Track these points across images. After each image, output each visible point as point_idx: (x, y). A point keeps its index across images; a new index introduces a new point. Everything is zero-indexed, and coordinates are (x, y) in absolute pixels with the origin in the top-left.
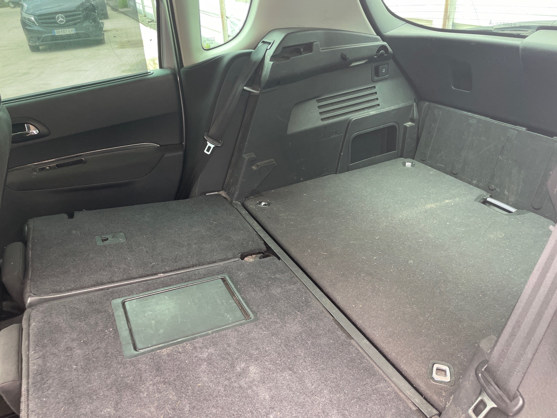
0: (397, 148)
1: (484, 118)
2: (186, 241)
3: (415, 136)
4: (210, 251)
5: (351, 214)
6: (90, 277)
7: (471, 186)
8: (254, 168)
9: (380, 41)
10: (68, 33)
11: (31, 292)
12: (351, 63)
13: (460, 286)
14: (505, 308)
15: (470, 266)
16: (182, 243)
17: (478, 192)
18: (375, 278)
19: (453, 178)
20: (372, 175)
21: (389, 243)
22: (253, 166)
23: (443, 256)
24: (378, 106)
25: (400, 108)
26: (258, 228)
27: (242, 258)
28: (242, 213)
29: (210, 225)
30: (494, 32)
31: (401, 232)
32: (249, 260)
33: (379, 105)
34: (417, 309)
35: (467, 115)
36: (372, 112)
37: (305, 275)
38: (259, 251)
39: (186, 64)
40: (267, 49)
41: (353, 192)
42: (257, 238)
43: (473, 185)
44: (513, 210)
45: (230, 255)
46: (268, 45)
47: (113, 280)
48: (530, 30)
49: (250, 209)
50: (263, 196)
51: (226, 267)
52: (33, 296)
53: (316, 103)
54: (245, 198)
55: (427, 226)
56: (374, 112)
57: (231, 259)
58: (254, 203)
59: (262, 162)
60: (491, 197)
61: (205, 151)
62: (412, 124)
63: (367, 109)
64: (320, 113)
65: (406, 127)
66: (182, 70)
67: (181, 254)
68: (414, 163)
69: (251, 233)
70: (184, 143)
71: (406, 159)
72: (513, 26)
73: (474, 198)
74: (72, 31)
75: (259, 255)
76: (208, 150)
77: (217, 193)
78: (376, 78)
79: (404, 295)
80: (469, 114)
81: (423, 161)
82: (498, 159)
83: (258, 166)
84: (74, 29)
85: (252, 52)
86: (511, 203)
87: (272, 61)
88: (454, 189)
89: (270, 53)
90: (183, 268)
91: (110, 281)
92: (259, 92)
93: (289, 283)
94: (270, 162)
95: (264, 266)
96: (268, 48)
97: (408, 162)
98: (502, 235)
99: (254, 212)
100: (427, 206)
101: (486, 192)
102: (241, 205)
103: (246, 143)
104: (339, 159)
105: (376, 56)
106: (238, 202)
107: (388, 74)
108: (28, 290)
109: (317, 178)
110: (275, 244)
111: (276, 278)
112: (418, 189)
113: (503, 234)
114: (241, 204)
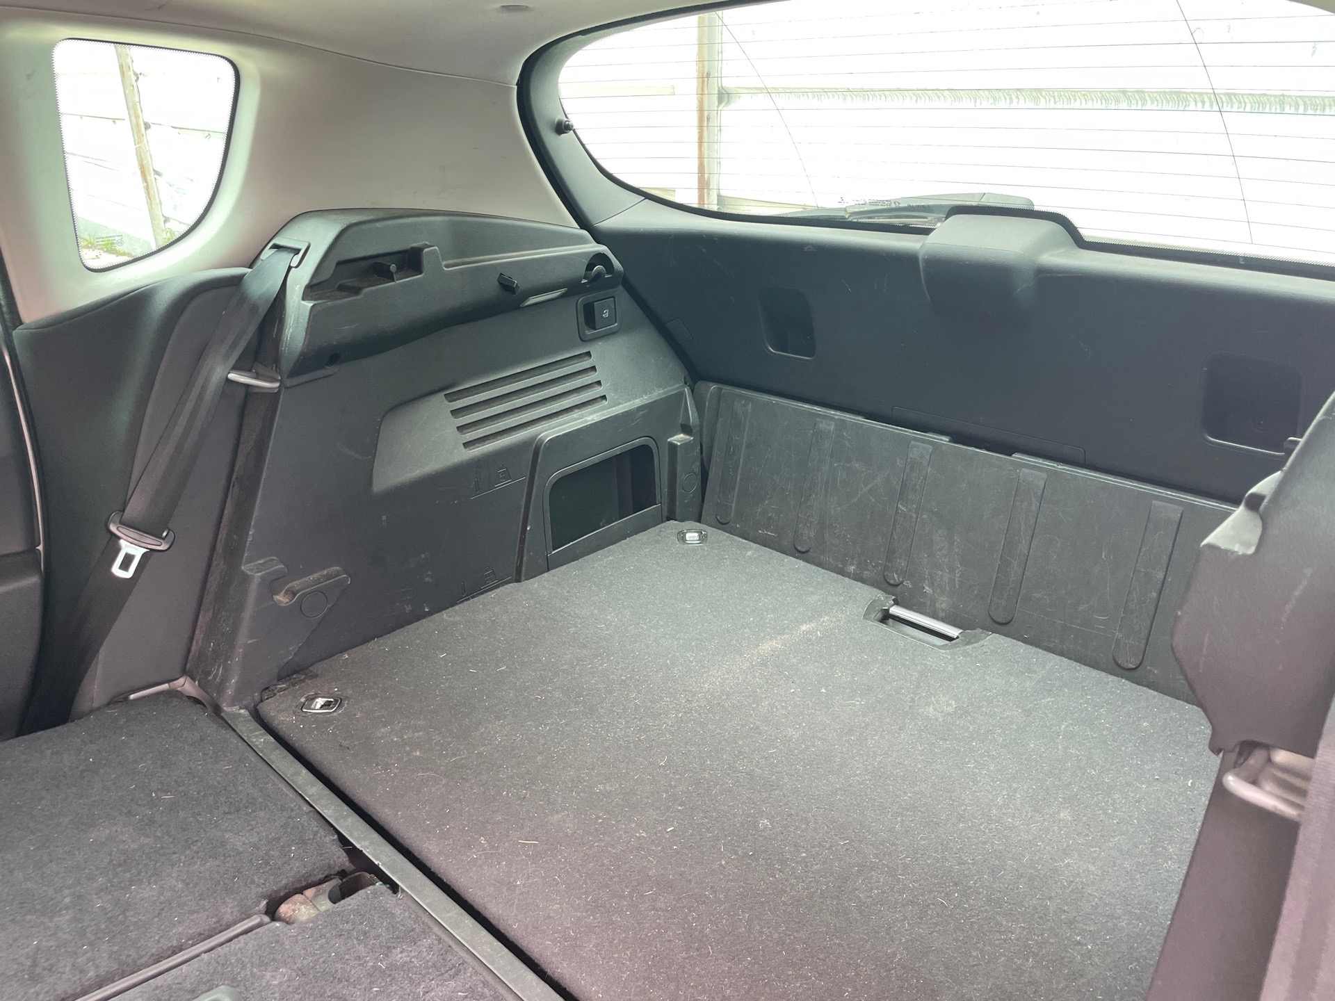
0: (658, 497)
1: (851, 418)
2: (69, 887)
3: (696, 467)
4: (157, 912)
5: (579, 697)
7: (847, 580)
8: (280, 601)
9: (589, 243)
12: (526, 298)
13: (903, 875)
14: (1024, 923)
15: (908, 810)
16: (52, 899)
17: (867, 594)
18: (685, 898)
19: (802, 563)
20: (612, 575)
21: (696, 773)
22: (277, 594)
23: (837, 790)
24: (604, 401)
25: (655, 401)
26: (314, 790)
27: (272, 912)
28: (256, 746)
29: (151, 809)
30: (850, 220)
31: (718, 734)
32: (294, 910)
33: (604, 397)
34: (815, 977)
35: (811, 412)
36: (591, 417)
37: (484, 932)
38: (326, 873)
39: (31, 315)
40: (290, 268)
41: (572, 630)
42: (314, 824)
43: (849, 577)
44: (953, 632)
45: (228, 910)
46: (292, 255)
48: (932, 215)
49: (279, 727)
50: (314, 676)
51: (218, 963)
53: (446, 402)
54: (262, 692)
55: (776, 704)
56: (595, 416)
57: (235, 923)
58: (290, 706)
59: (307, 579)
60: (896, 603)
61: (116, 570)
62: (687, 437)
63: (578, 410)
64: (458, 428)
65: (673, 447)
66: (17, 335)
67: (51, 944)
68: (703, 533)
69: (293, 813)
70: (40, 548)
71: (683, 524)
72: (893, 206)
73: (863, 611)
75: (327, 886)
76: (125, 565)
77: (165, 686)
78: (589, 332)
79: (771, 937)
80: (816, 408)
81: (722, 525)
82: (897, 513)
83: (294, 594)
85: (244, 274)
86: (942, 614)
87: (311, 300)
88: (813, 593)
89: (301, 277)
92: (277, 385)
93: (440, 975)
94: (329, 577)
95: (349, 932)
96: (294, 264)
97: (689, 530)
98: (951, 705)
99: (293, 736)
100: (764, 648)
101: (882, 592)
102: (250, 718)
103: (250, 533)
104: (522, 541)
105: (584, 278)
106: (238, 708)
107: (616, 322)
109: (468, 599)
110: (375, 836)
111: (392, 967)
112: (731, 602)
113: (953, 703)
114: (250, 713)
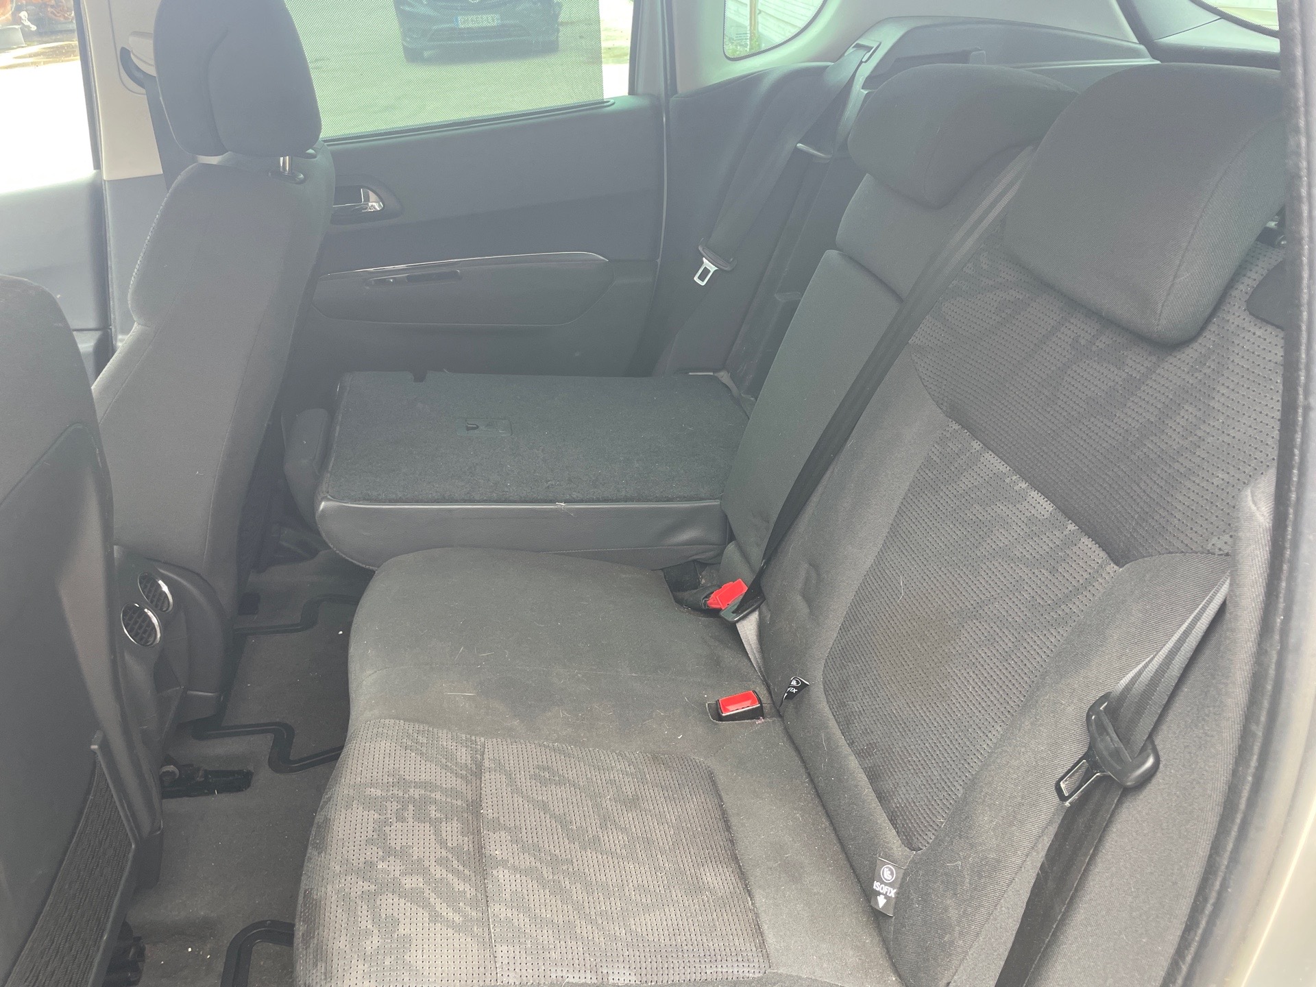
2: (624, 453)
4: (666, 479)
6: (434, 486)
9: (1145, 57)
10: (485, 24)
11: (328, 492)
16: (614, 456)
29: (679, 432)
39: (682, 88)
40: (862, 63)
45: (704, 492)
46: (866, 52)
47: (472, 497)
52: (329, 500)
57: (705, 499)
61: (696, 279)
66: (673, 99)
67: (608, 474)
70: (659, 261)
74: (493, 21)
76: (702, 277)
77: (712, 374)
84: (497, 16)
85: (828, 67)
87: (867, 88)
89: (866, 70)
90: (606, 500)
91: (466, 498)
92: (829, 156)
96: (864, 60)
102: (755, 404)
103: (786, 270)
106: (750, 396)
108: (324, 489)
